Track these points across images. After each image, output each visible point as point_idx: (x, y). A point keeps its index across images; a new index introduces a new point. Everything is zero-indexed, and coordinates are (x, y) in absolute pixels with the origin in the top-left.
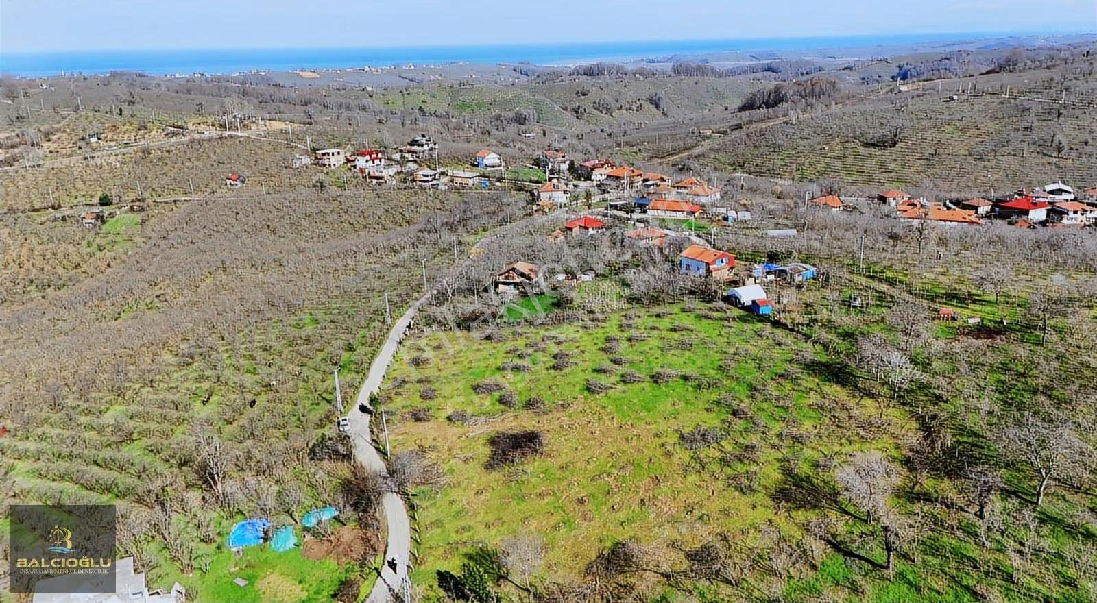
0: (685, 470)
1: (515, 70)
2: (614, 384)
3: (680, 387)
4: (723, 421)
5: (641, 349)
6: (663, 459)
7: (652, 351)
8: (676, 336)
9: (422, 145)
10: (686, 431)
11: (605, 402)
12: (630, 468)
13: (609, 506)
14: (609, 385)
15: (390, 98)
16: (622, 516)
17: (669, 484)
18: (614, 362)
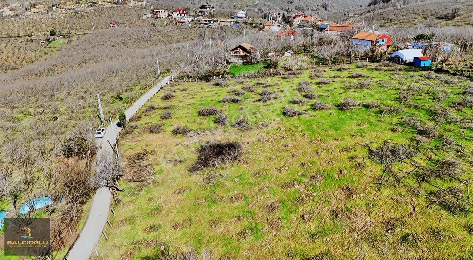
0: (379, 183)
2: (306, 111)
3: (363, 113)
4: (410, 140)
5: (327, 89)
6: (353, 171)
7: (335, 90)
8: (355, 80)
9: (206, 8)
10: (375, 147)
11: (297, 122)
12: (320, 178)
13: (299, 214)
14: (301, 111)
16: (313, 226)
17: (362, 196)
18: (306, 96)
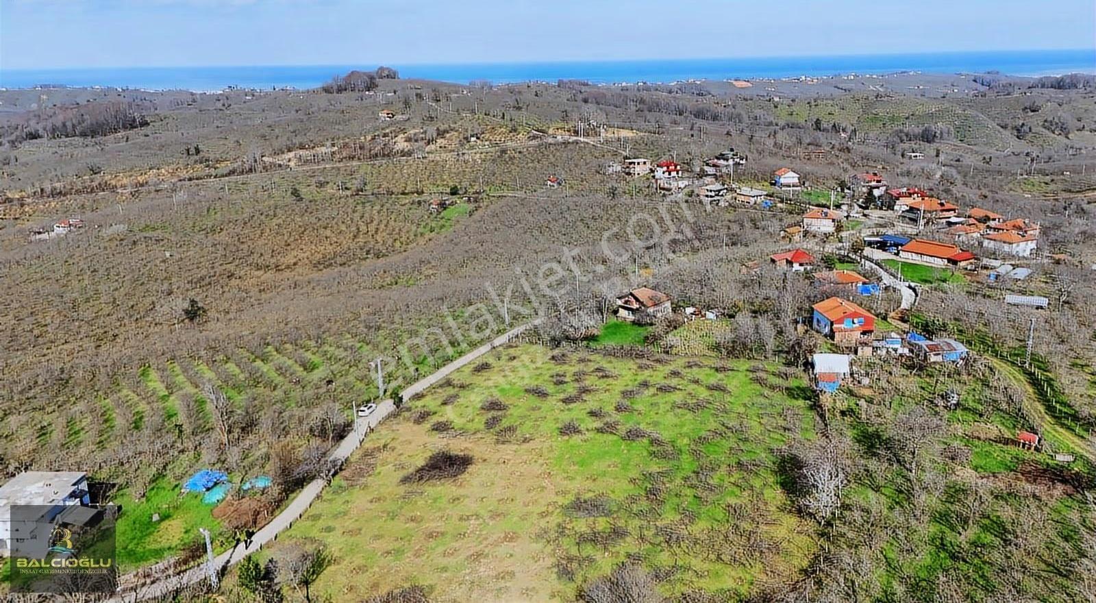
1: (975, 81)
3: (638, 449)
4: (629, 497)
5: (657, 400)
9: (727, 160)
10: (586, 496)
15: (795, 108)
